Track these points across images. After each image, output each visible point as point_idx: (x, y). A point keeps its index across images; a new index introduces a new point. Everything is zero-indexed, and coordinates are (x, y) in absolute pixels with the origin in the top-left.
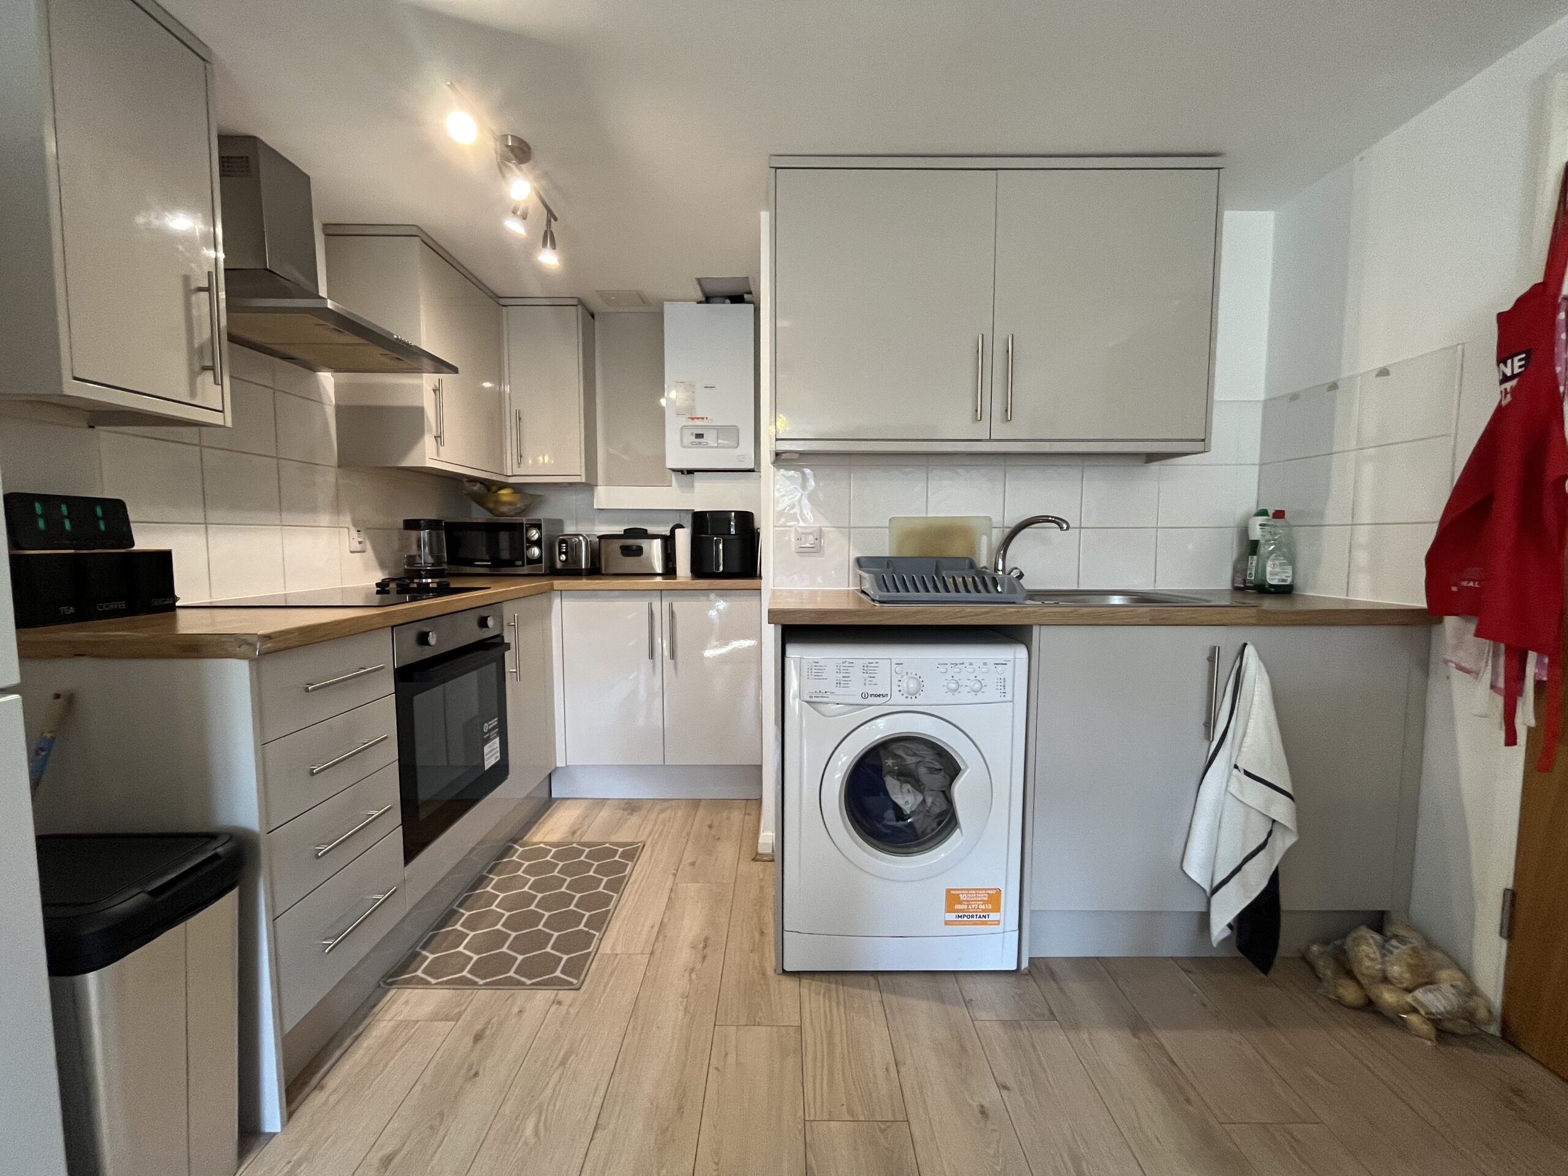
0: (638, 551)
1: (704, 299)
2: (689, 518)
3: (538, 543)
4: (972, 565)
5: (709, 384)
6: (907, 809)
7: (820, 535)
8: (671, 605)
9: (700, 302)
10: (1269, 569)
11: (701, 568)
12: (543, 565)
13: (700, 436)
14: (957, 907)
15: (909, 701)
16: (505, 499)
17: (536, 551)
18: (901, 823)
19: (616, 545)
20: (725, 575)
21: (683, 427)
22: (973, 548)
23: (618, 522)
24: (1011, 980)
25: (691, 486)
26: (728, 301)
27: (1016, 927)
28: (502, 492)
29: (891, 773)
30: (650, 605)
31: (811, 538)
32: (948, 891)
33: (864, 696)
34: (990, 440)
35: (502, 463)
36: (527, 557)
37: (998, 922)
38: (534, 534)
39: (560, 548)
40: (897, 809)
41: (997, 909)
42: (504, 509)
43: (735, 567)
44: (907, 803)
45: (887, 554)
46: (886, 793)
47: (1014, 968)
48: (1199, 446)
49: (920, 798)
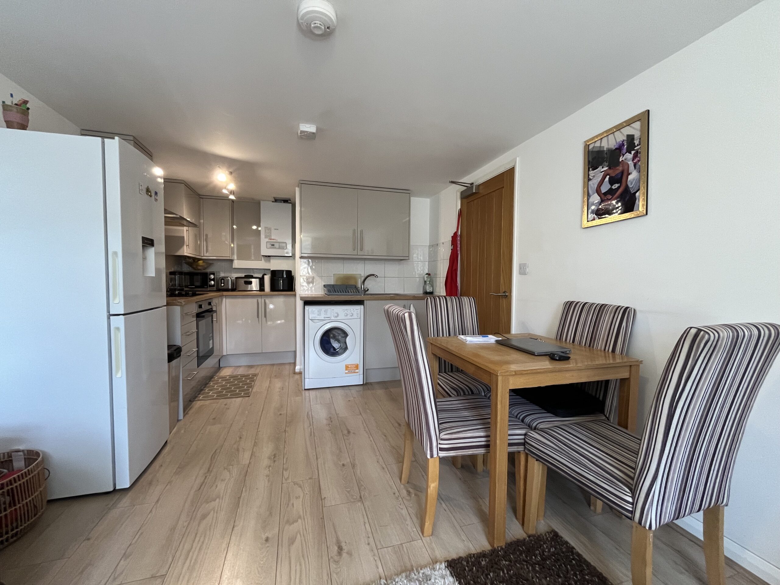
0: (251, 283)
1: (274, 201)
2: (270, 272)
3: (213, 280)
4: (355, 287)
5: (276, 228)
6: (336, 348)
7: (313, 278)
8: (265, 300)
9: (273, 202)
10: (427, 288)
11: (274, 288)
12: (215, 287)
13: (273, 245)
14: (348, 369)
15: (335, 319)
16: (201, 264)
17: (213, 282)
18: (335, 351)
19: (242, 281)
20: (283, 291)
21: (267, 242)
22: (356, 282)
23: (242, 273)
24: (362, 387)
25: (270, 261)
26: (283, 202)
27: (362, 373)
28: (200, 262)
29: (332, 338)
30: (258, 301)
31: (311, 279)
32: (346, 365)
33: (325, 318)
34: (357, 255)
35: (200, 252)
36: (209, 285)
37: (358, 372)
38: (212, 277)
39: (221, 281)
40: (334, 348)
41: (357, 369)
42: (199, 268)
43: (286, 288)
44: (336, 346)
45: (332, 283)
46: (331, 344)
47: (362, 384)
48: (407, 258)
49: (340, 345)
